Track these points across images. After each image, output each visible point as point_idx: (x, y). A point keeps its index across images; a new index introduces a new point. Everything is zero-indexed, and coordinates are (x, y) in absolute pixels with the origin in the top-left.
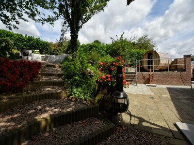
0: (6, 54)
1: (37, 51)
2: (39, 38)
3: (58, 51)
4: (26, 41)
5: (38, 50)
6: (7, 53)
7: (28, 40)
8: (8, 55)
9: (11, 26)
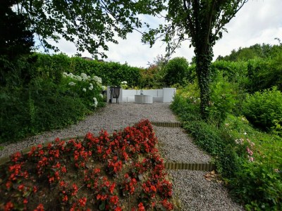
0: (94, 101)
1: (124, 84)
2: (126, 64)
3: (152, 80)
4: (111, 70)
5: (126, 82)
6: (95, 99)
7: (114, 68)
8: (96, 103)
9: (97, 54)
